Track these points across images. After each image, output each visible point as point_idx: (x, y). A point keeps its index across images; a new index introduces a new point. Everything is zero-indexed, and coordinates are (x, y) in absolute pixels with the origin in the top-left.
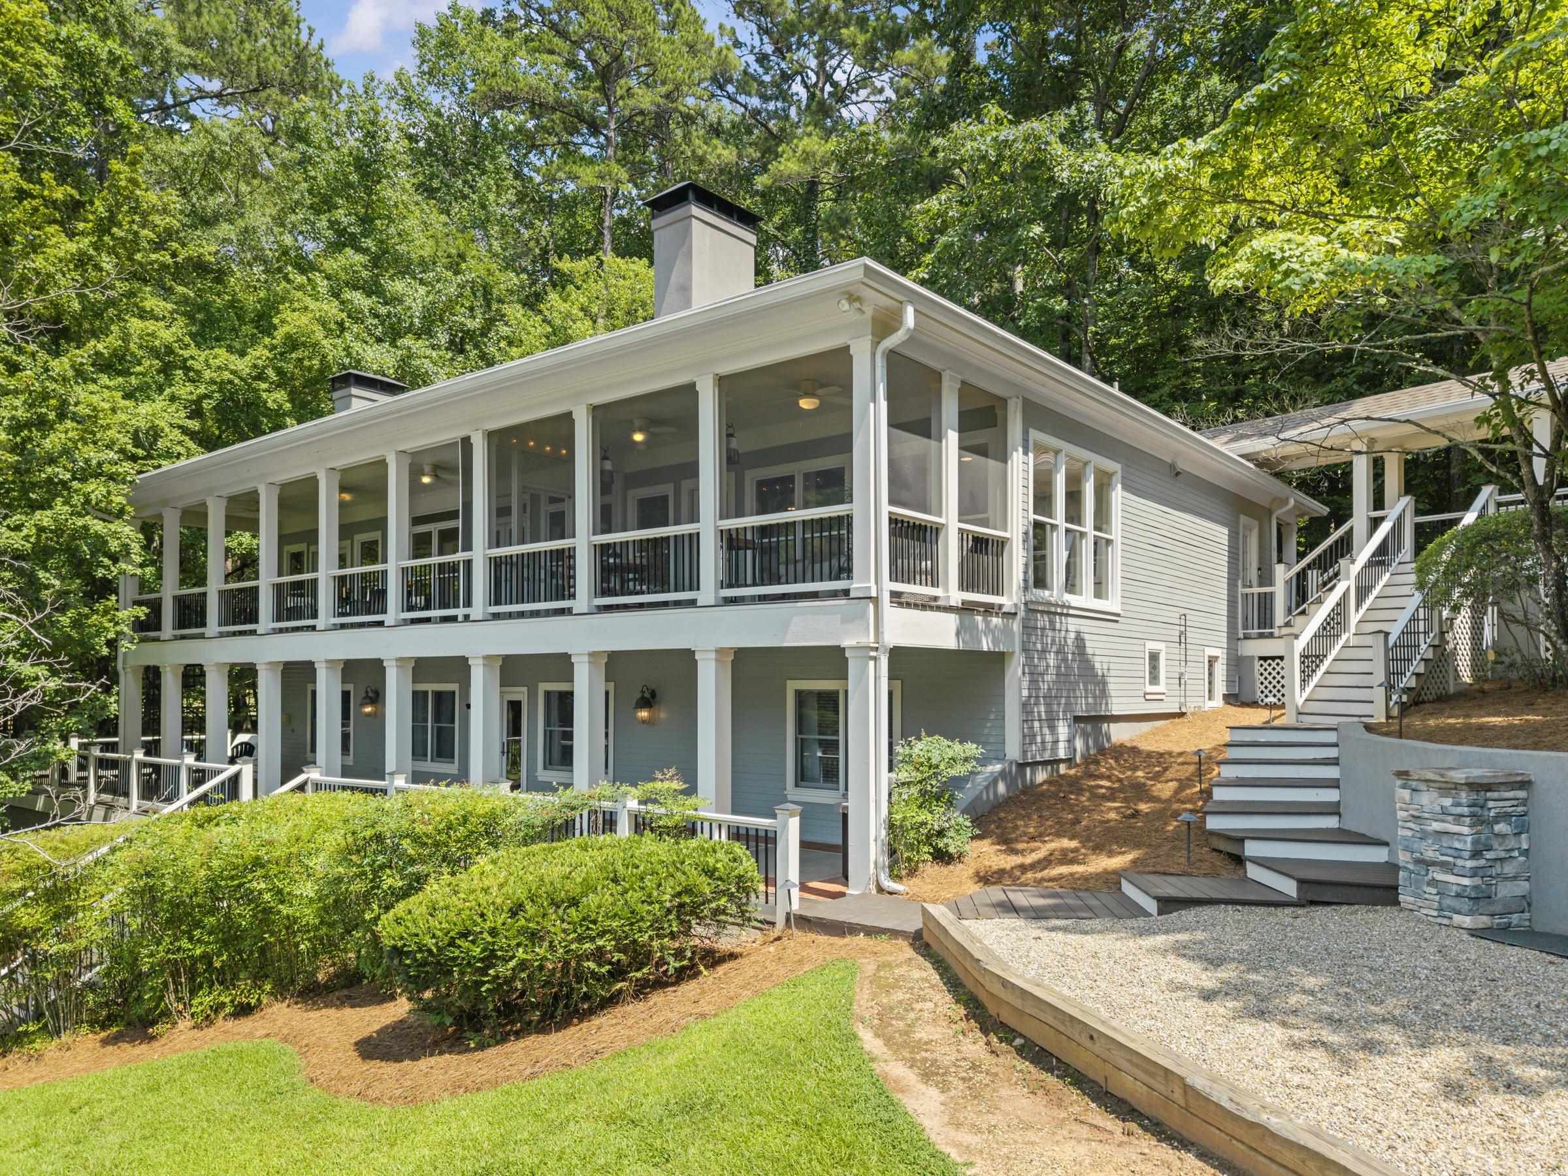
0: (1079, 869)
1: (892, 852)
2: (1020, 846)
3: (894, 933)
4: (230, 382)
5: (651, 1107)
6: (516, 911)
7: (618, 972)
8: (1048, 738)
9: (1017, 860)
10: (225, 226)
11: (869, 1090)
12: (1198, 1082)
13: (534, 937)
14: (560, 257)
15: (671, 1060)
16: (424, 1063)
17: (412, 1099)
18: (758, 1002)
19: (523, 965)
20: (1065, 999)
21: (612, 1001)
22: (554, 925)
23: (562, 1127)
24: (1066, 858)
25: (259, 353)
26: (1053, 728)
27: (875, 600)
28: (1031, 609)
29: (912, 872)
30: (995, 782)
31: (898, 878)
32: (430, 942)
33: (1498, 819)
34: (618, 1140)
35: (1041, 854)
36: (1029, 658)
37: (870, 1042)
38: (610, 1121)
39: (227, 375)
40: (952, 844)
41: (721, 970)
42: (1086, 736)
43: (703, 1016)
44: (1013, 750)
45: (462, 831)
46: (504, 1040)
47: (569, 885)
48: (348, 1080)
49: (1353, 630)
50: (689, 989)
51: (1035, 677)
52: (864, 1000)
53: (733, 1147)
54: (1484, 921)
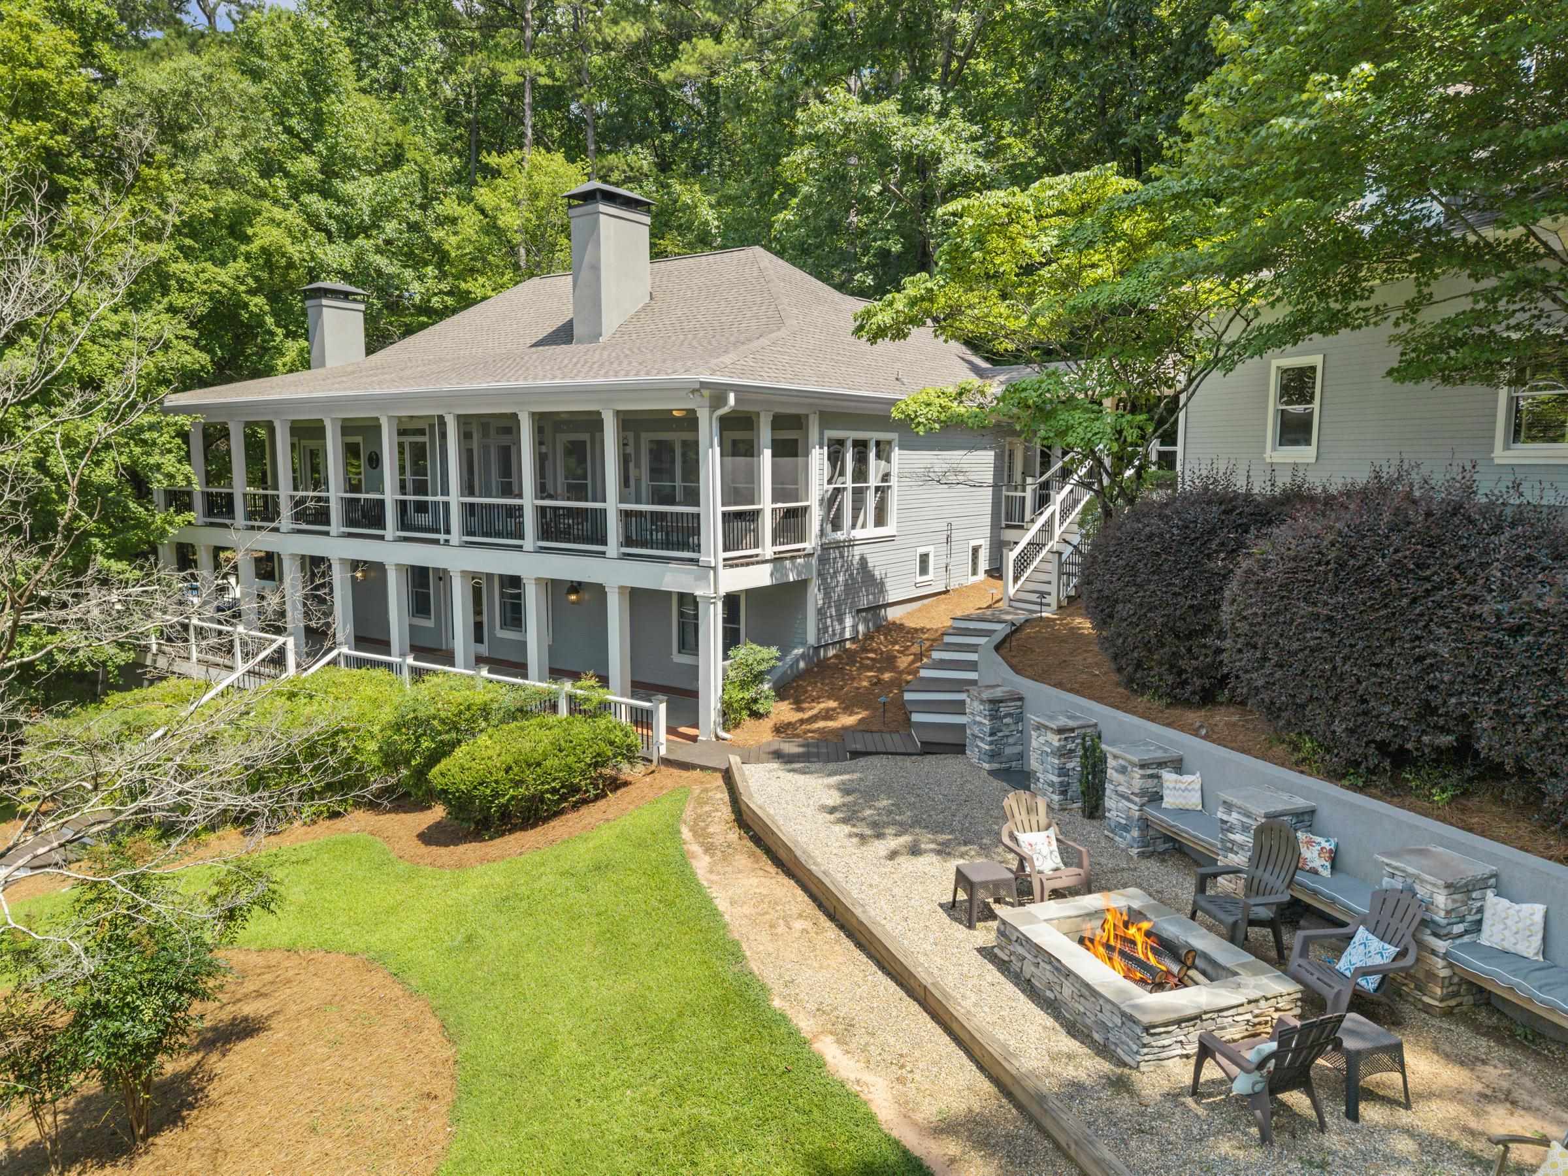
0: (831, 724)
1: (724, 714)
2: (806, 705)
3: (715, 770)
4: (218, 292)
5: (581, 867)
6: (508, 769)
7: (564, 798)
8: (837, 627)
9: (800, 715)
10: (206, 156)
11: (678, 858)
12: (798, 853)
13: (517, 784)
14: (489, 154)
15: (591, 845)
16: (462, 848)
17: (460, 866)
18: (636, 812)
19: (513, 798)
20: (768, 815)
21: (561, 812)
22: (529, 776)
23: (539, 878)
24: (827, 715)
25: (240, 266)
26: (841, 621)
27: (714, 569)
28: (825, 548)
29: (737, 725)
30: (797, 661)
31: (728, 731)
32: (463, 787)
33: (1006, 716)
34: (567, 882)
35: (814, 712)
36: (824, 580)
37: (686, 833)
38: (562, 874)
39: (215, 287)
40: (760, 708)
41: (619, 792)
42: (866, 621)
43: (608, 820)
44: (811, 639)
45: (468, 715)
46: (503, 835)
47: (535, 755)
48: (422, 857)
49: (1056, 538)
50: (601, 804)
51: (827, 591)
52: (689, 813)
53: (617, 884)
54: (996, 766)
